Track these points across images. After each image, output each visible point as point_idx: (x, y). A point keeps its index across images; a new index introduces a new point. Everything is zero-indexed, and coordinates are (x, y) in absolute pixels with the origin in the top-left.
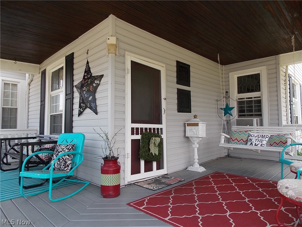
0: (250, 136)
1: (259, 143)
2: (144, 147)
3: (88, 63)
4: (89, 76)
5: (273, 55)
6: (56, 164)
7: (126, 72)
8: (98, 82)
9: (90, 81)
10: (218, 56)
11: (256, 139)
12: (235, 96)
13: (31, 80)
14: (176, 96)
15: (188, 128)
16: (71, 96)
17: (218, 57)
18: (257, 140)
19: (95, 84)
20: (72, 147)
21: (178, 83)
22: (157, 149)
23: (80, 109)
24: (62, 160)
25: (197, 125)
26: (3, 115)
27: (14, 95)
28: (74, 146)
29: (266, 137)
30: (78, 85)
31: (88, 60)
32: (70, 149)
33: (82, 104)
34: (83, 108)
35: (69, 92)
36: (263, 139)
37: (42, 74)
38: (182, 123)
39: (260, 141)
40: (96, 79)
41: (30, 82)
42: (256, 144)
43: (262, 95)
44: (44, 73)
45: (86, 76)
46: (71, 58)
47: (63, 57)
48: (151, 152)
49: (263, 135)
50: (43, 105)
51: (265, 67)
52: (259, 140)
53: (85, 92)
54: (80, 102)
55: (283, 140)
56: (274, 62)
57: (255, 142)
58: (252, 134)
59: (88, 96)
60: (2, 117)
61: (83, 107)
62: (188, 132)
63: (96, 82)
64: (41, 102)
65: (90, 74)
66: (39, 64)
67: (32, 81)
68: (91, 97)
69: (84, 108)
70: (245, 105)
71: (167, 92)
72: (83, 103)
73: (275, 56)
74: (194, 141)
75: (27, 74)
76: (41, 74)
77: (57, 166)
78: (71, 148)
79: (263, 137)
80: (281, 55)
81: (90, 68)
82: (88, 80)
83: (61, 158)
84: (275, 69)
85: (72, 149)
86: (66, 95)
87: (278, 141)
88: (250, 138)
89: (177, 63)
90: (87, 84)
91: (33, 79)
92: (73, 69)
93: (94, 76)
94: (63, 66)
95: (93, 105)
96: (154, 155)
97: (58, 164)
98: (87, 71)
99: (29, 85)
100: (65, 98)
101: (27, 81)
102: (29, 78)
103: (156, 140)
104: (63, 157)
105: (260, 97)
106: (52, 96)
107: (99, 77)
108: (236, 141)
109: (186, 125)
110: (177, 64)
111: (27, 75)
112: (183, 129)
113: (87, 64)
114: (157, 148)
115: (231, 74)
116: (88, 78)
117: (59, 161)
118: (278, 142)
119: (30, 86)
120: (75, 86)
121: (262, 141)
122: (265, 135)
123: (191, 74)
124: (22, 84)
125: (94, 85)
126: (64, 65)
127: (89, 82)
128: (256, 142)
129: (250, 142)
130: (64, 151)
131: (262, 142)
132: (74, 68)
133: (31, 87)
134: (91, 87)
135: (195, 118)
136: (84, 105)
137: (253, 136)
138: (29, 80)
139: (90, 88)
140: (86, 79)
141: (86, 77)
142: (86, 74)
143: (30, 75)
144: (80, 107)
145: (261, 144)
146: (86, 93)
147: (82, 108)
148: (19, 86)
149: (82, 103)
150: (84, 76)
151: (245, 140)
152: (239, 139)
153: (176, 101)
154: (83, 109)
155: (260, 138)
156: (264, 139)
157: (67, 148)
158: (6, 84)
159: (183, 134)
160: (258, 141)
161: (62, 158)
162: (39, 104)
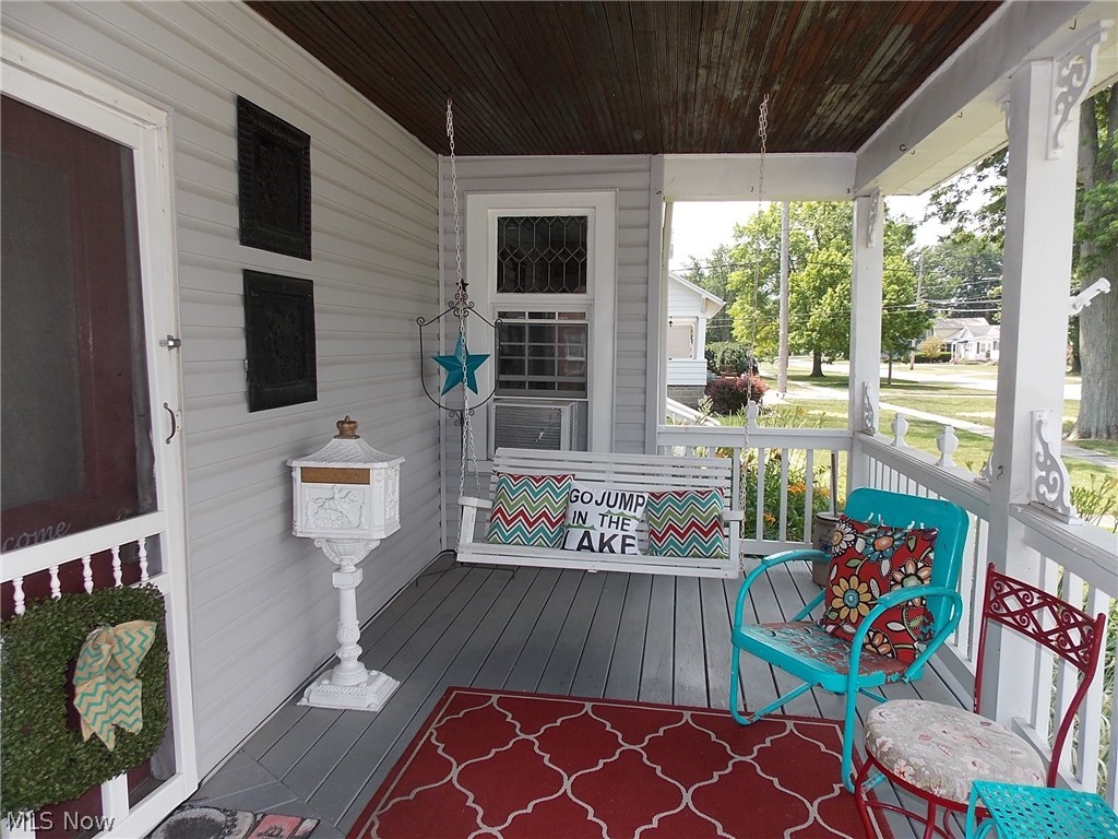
0: (577, 497)
1: (616, 532)
2: (25, 731)
5: (642, 153)
10: (449, 112)
11: (603, 516)
12: (488, 300)
14: (236, 317)
15: (305, 493)
17: (449, 119)
18: (607, 519)
21: (249, 236)
22: (136, 689)
25: (361, 477)
29: (637, 504)
36: (626, 512)
38: (273, 468)
39: (617, 523)
42: (602, 535)
43: (591, 305)
48: (86, 736)
49: (623, 495)
51: (612, 194)
52: (615, 519)
55: (703, 517)
56: (640, 180)
57: (597, 526)
58: (582, 487)
62: (310, 512)
70: (527, 344)
71: (185, 297)
73: (648, 155)
74: (338, 554)
79: (626, 501)
80: (667, 157)
84: (646, 212)
87: (681, 521)
88: (578, 506)
89: (240, 112)
96: (111, 746)
103: (127, 640)
105: (582, 316)
108: (520, 522)
109: (297, 475)
110: (240, 119)
112: (276, 497)
114: (129, 686)
115: (472, 200)
118: (682, 526)
121: (623, 524)
122: (631, 496)
123: (318, 188)
128: (602, 530)
129: (580, 527)
131: (625, 527)
135: (342, 434)
137: (587, 498)
145: (624, 537)
151: (555, 515)
152: (532, 515)
153: (238, 348)
155: (615, 510)
156: (632, 513)
159: (276, 525)
160: (611, 522)
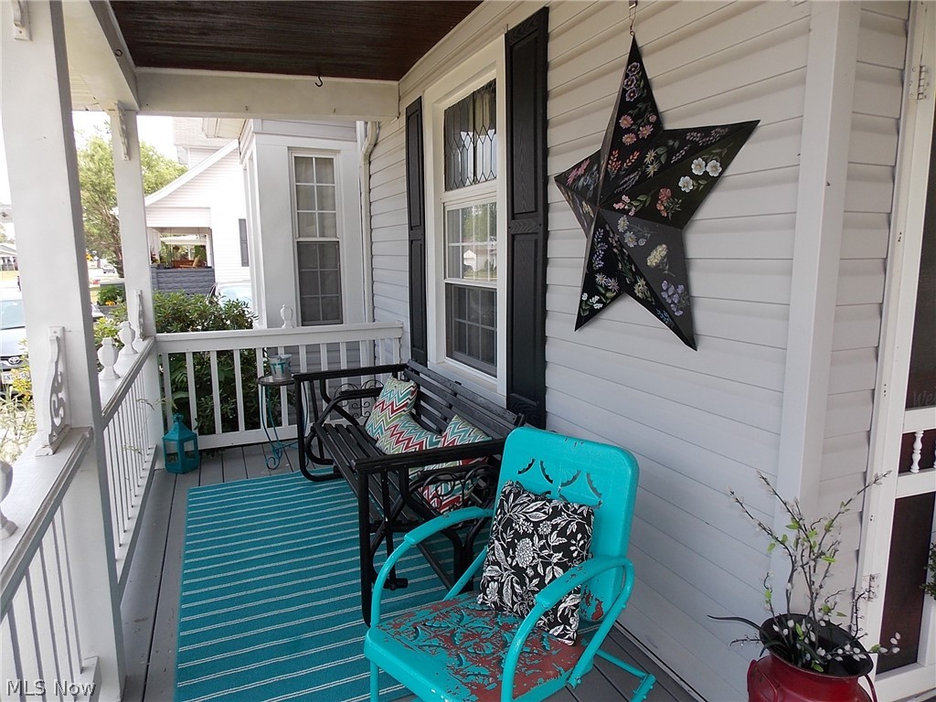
3: (635, 54)
4: (646, 131)
6: (507, 591)
7: (913, 89)
8: (713, 168)
9: (657, 158)
13: (373, 143)
16: (534, 223)
19: (694, 177)
20: (581, 528)
23: (590, 297)
24: (536, 581)
26: (300, 267)
27: (326, 198)
28: (587, 519)
30: (579, 178)
31: (634, 39)
32: (573, 535)
33: (600, 279)
34: (604, 295)
35: (524, 205)
37: (408, 118)
40: (696, 151)
41: (369, 150)
44: (414, 116)
45: (628, 131)
46: (536, 38)
47: (491, 38)
50: (420, 242)
53: (622, 223)
54: (590, 265)
59: (642, 243)
60: (300, 273)
61: (607, 289)
63: (697, 167)
64: (411, 228)
65: (653, 118)
66: (397, 79)
67: (375, 145)
68: (659, 248)
69: (609, 295)
72: (609, 271)
75: (358, 123)
76: (403, 118)
77: (514, 603)
78: (573, 527)
81: (647, 86)
82: (642, 157)
83: (530, 572)
85: (579, 536)
86: (513, 218)
90: (635, 176)
91: (379, 140)
92: (545, 96)
93: (680, 134)
94: (494, 82)
95: (669, 293)
97: (514, 592)
98: (632, 105)
99: (368, 159)
100: (509, 228)
101: (361, 146)
102: (366, 136)
104: (540, 570)
106: (447, 209)
107: (722, 137)
111: (360, 125)
113: (630, 62)
116: (643, 146)
117: (522, 584)
119: (370, 163)
120: (561, 179)
124: (348, 156)
125: (686, 184)
126: (498, 73)
127: (651, 170)
130: (541, 538)
132: (550, 87)
133: (374, 168)
134: (665, 193)
136: (612, 283)
138: (366, 144)
139: (655, 199)
140: (632, 148)
141: (628, 139)
142: (626, 122)
143: (369, 124)
144: (589, 286)
146: (630, 229)
147: (599, 293)
148: (339, 162)
149: (600, 271)
150: (618, 132)
154: (607, 299)
157: (554, 527)
158: (300, 163)
161: (537, 575)
162: (404, 234)
